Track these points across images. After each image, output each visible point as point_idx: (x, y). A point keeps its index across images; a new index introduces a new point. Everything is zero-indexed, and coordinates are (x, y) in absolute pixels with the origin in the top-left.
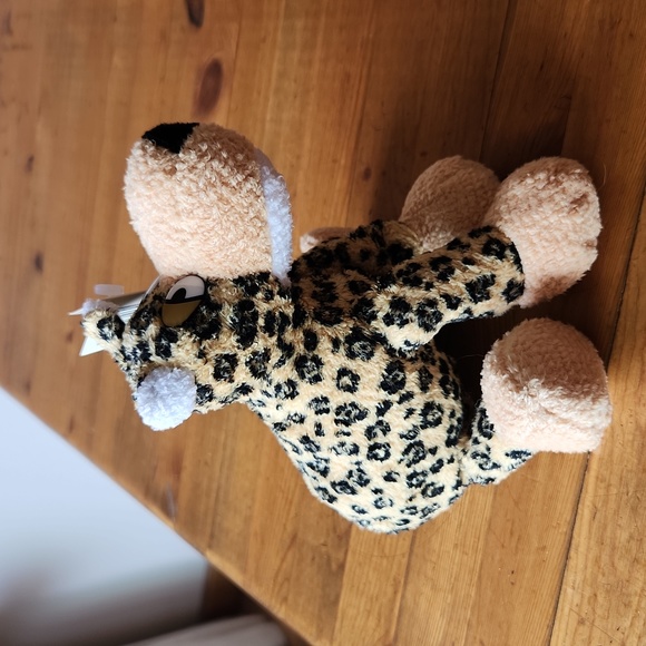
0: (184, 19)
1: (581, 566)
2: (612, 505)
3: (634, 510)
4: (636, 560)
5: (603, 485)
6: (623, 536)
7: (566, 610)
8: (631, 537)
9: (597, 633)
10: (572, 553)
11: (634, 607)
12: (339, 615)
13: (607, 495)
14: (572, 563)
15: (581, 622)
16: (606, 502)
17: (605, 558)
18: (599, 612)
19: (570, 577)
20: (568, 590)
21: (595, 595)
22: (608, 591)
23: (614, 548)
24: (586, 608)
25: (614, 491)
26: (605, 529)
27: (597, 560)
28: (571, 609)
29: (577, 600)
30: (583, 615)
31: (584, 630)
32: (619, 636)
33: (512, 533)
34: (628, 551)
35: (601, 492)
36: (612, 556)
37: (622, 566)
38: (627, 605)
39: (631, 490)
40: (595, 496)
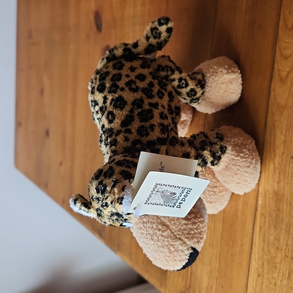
0: (95, 29)
1: (257, 252)
2: (267, 225)
3: (275, 227)
4: (278, 248)
5: (263, 217)
6: (272, 238)
7: (253, 271)
8: (275, 239)
9: (265, 280)
10: (253, 247)
11: (278, 268)
12: (168, 277)
13: (265, 221)
14: (254, 251)
15: (259, 276)
16: (264, 224)
17: (266, 248)
18: (265, 271)
19: (253, 257)
20: (253, 262)
21: (263, 264)
22: (268, 262)
23: (269, 243)
24: (260, 270)
25: (267, 219)
26: (265, 235)
27: (263, 249)
28: (254, 270)
29: (256, 266)
30: (259, 273)
31: (260, 279)
32: (273, 281)
33: (230, 239)
34: (274, 244)
35: (263, 220)
36: (268, 247)
37: (272, 251)
38: (276, 268)
39: (274, 218)
40: (260, 222)
